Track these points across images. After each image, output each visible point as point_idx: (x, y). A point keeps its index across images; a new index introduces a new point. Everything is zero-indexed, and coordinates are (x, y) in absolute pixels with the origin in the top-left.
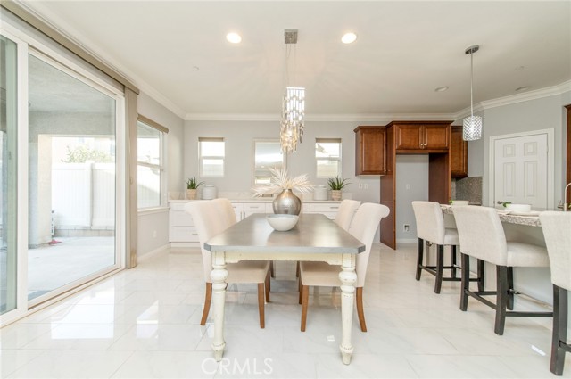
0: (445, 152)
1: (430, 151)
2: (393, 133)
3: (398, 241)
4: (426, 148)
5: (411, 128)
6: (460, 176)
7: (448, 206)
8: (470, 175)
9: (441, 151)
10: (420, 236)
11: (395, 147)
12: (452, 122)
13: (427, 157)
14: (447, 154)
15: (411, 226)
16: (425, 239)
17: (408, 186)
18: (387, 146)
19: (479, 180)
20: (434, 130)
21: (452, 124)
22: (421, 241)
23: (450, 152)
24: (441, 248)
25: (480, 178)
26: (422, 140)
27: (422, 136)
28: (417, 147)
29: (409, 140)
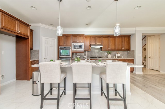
0: (28, 38)
8: (34, 49)
9: (26, 37)
12: (31, 26)
14: (28, 39)
20: (23, 26)
23: (30, 38)
25: (39, 50)
26: (17, 29)
27: (17, 27)
28: (15, 32)
29: (10, 25)
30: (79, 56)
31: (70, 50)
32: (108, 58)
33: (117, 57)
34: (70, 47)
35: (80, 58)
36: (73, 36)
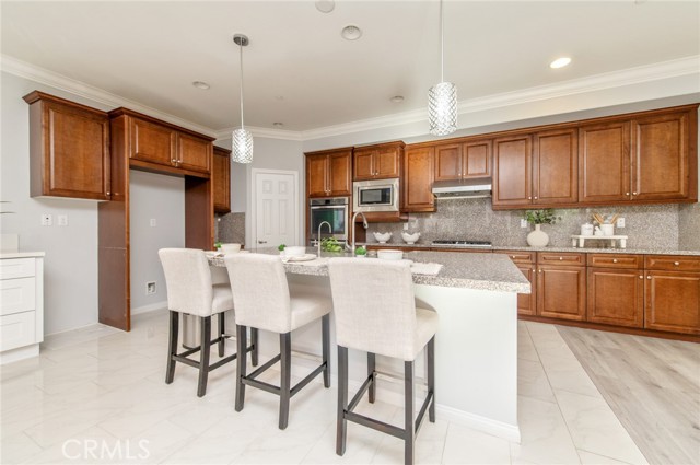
0: (206, 177)
1: (187, 172)
2: (123, 129)
3: (134, 311)
4: (181, 167)
5: (156, 130)
6: (222, 211)
7: (216, 253)
8: (233, 210)
9: (202, 176)
10: (173, 306)
11: (127, 155)
12: (215, 139)
13: (182, 181)
14: (209, 180)
15: (157, 286)
16: (181, 309)
17: (152, 222)
18: (111, 148)
19: (242, 216)
20: (192, 143)
21: (214, 143)
22: (175, 315)
23: (212, 178)
24: (206, 322)
25: (244, 214)
26: (174, 154)
27: (174, 148)
28: (166, 163)
29: (153, 148)
30: (415, 237)
31: (343, 209)
32: (529, 246)
33: (582, 244)
34: (346, 199)
35: (416, 243)
36: (356, 155)
